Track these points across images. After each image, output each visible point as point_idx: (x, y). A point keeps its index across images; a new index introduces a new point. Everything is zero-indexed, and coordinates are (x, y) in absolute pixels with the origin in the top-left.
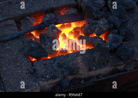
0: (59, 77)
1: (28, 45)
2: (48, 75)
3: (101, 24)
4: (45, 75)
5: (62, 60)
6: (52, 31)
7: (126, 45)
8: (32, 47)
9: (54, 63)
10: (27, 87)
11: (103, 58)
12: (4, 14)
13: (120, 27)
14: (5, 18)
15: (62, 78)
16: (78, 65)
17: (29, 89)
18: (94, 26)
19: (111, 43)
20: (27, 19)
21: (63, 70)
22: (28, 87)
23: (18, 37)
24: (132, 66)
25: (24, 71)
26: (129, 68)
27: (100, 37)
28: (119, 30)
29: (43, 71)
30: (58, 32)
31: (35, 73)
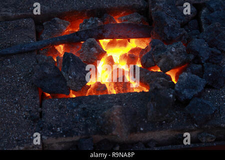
0: (77, 135)
1: (39, 70)
2: (60, 127)
3: (172, 53)
4: (54, 127)
5: (93, 104)
6: (89, 50)
7: (211, 96)
8: (46, 73)
9: (77, 107)
10: (19, 142)
11: (160, 114)
12: (20, 6)
13: (207, 61)
14: (19, 14)
15: (84, 136)
16: (112, 120)
17: (22, 146)
18: (159, 54)
19: (181, 89)
20: (55, 21)
21: (89, 122)
22: (22, 141)
23: (30, 52)
24: (210, 135)
25: (24, 113)
26: (204, 138)
27: (168, 73)
28: (203, 67)
29: (54, 117)
30: (100, 53)
31: (40, 119)
